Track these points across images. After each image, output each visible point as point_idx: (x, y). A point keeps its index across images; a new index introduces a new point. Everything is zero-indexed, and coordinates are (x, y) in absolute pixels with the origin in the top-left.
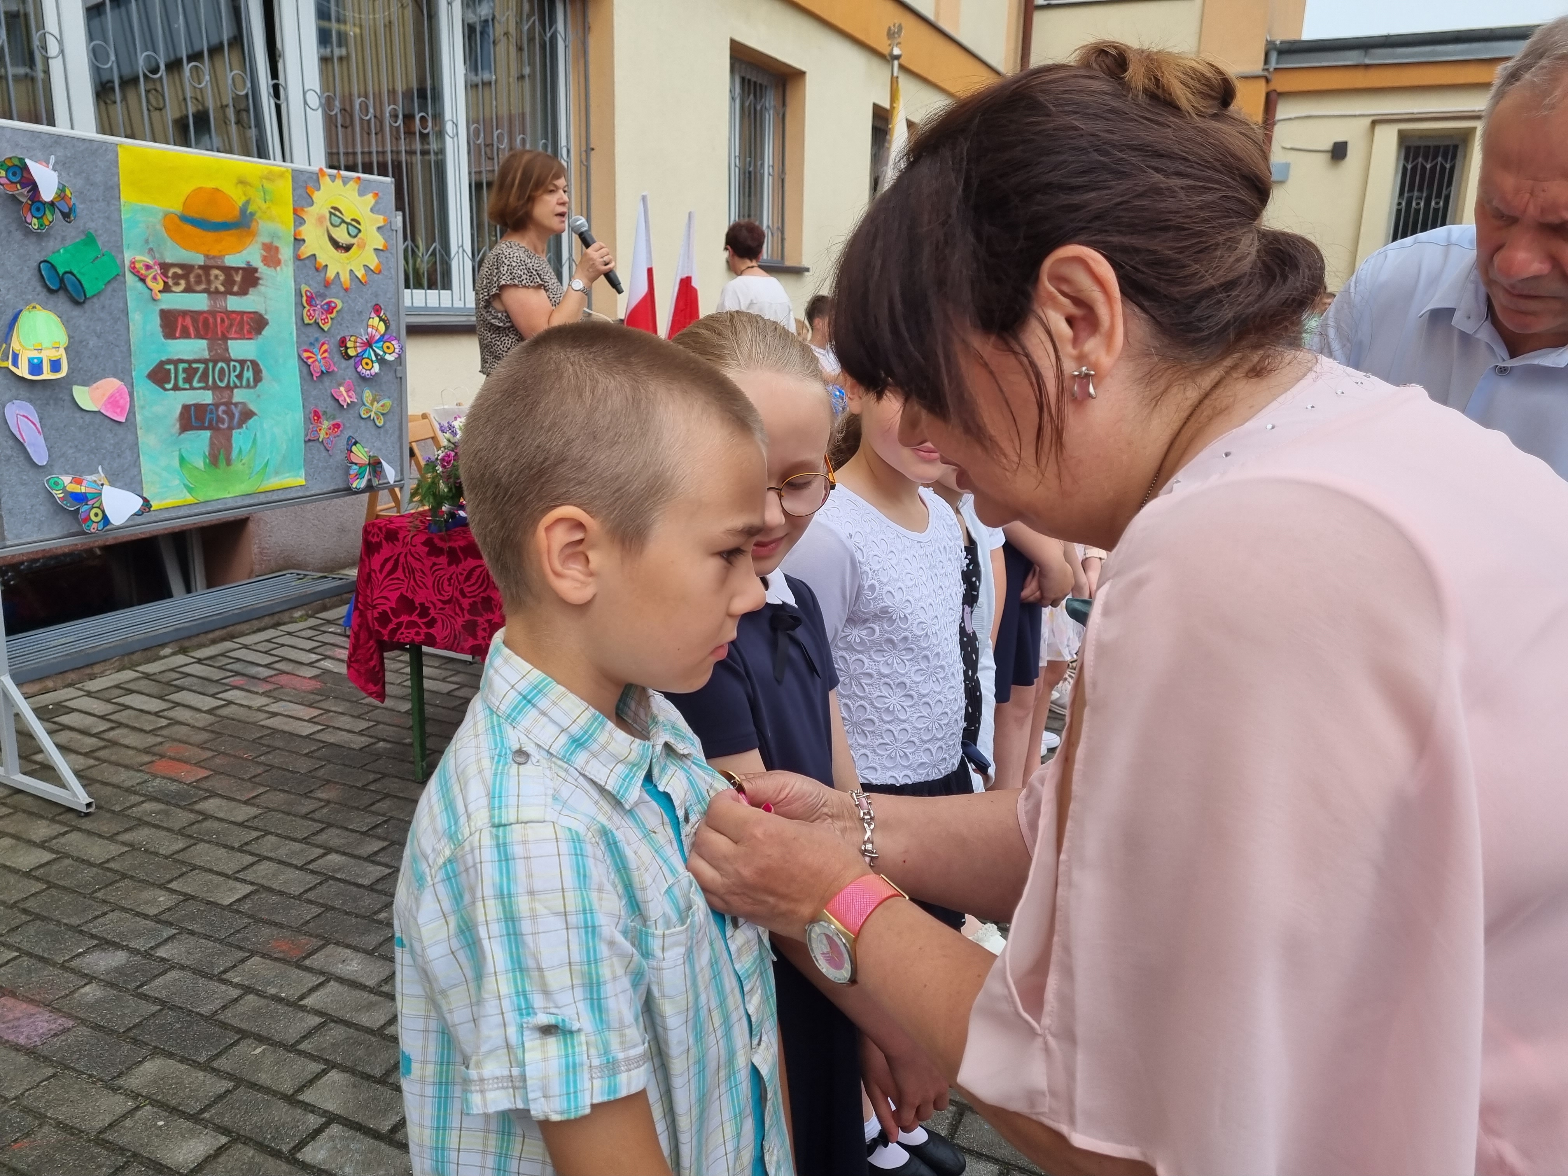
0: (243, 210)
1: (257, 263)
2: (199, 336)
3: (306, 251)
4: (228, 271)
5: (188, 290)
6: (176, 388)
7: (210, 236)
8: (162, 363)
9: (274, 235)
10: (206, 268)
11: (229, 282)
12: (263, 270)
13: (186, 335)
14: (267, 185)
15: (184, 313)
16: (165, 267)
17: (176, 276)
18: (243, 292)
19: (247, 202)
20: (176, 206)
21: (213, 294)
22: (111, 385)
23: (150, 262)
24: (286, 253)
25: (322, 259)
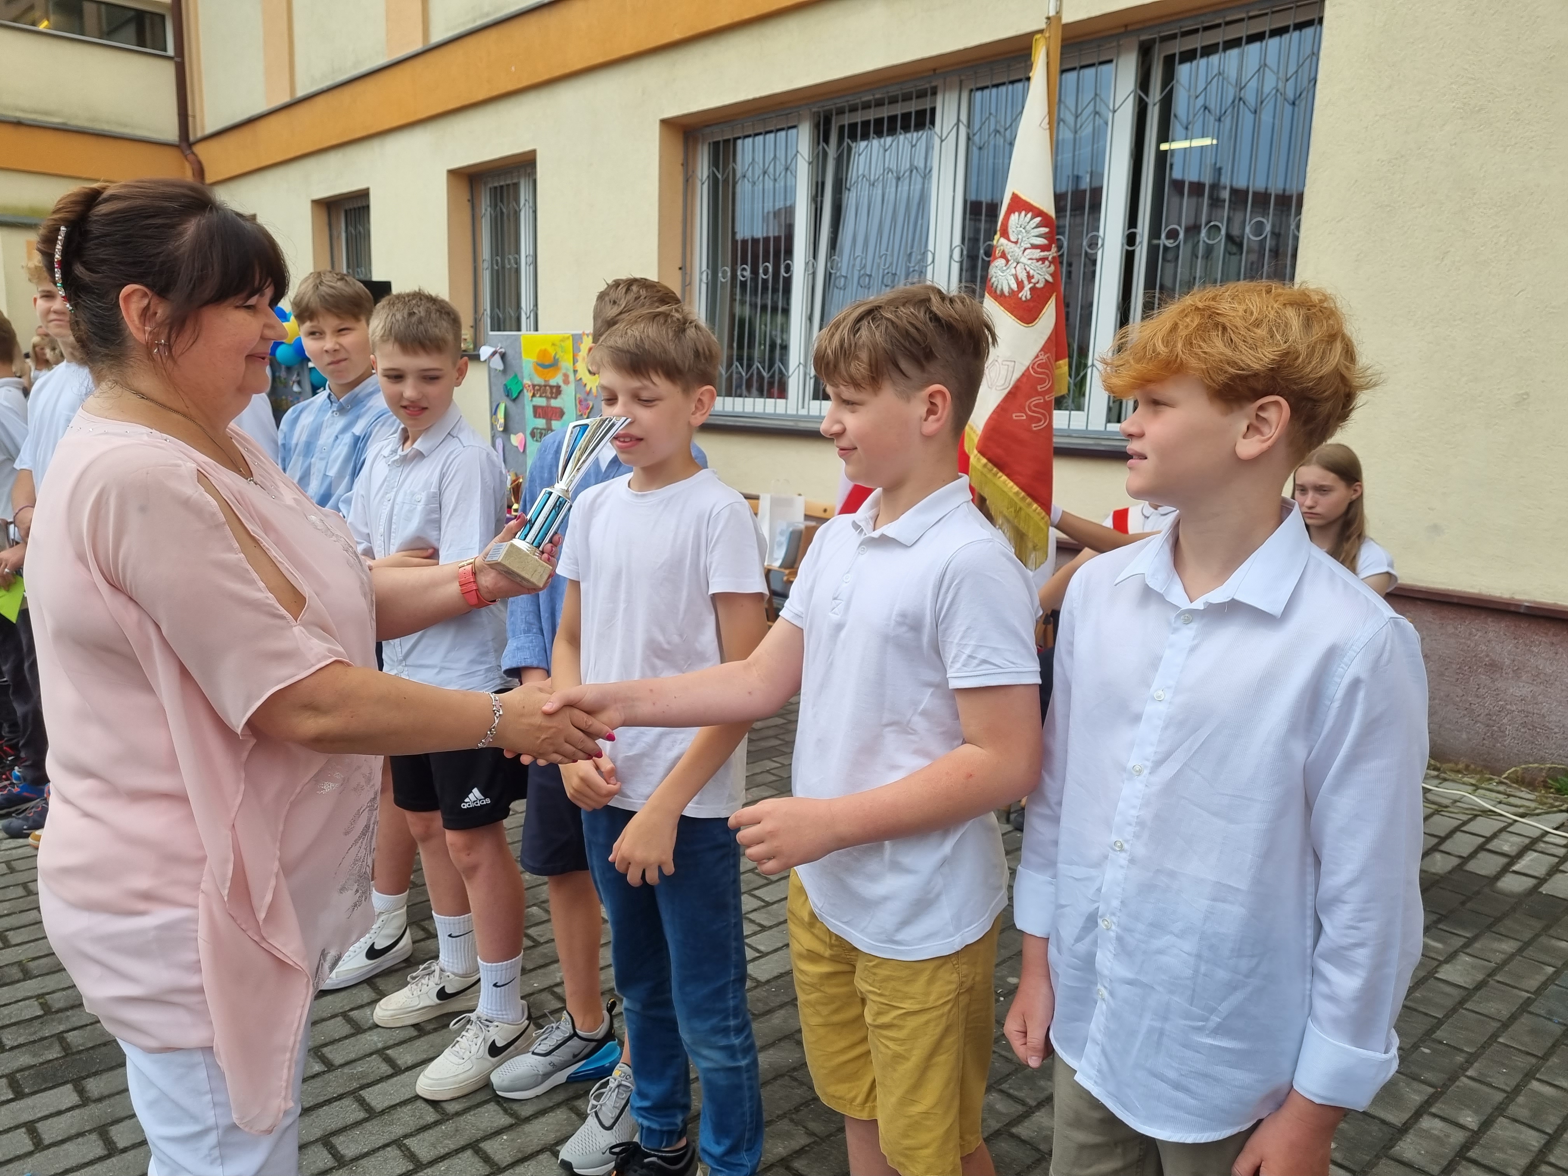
0: (554, 358)
1: (561, 384)
2: (544, 418)
3: (579, 376)
4: (551, 387)
5: (541, 396)
6: (537, 441)
7: (546, 371)
8: (534, 429)
9: (567, 369)
10: (545, 386)
11: (552, 393)
12: (563, 387)
13: (539, 417)
14: (563, 344)
15: (539, 407)
16: (534, 386)
17: (538, 390)
18: (556, 398)
19: (556, 354)
20: (535, 360)
21: (548, 398)
22: (521, 435)
23: (529, 383)
24: (572, 378)
25: (584, 381)
